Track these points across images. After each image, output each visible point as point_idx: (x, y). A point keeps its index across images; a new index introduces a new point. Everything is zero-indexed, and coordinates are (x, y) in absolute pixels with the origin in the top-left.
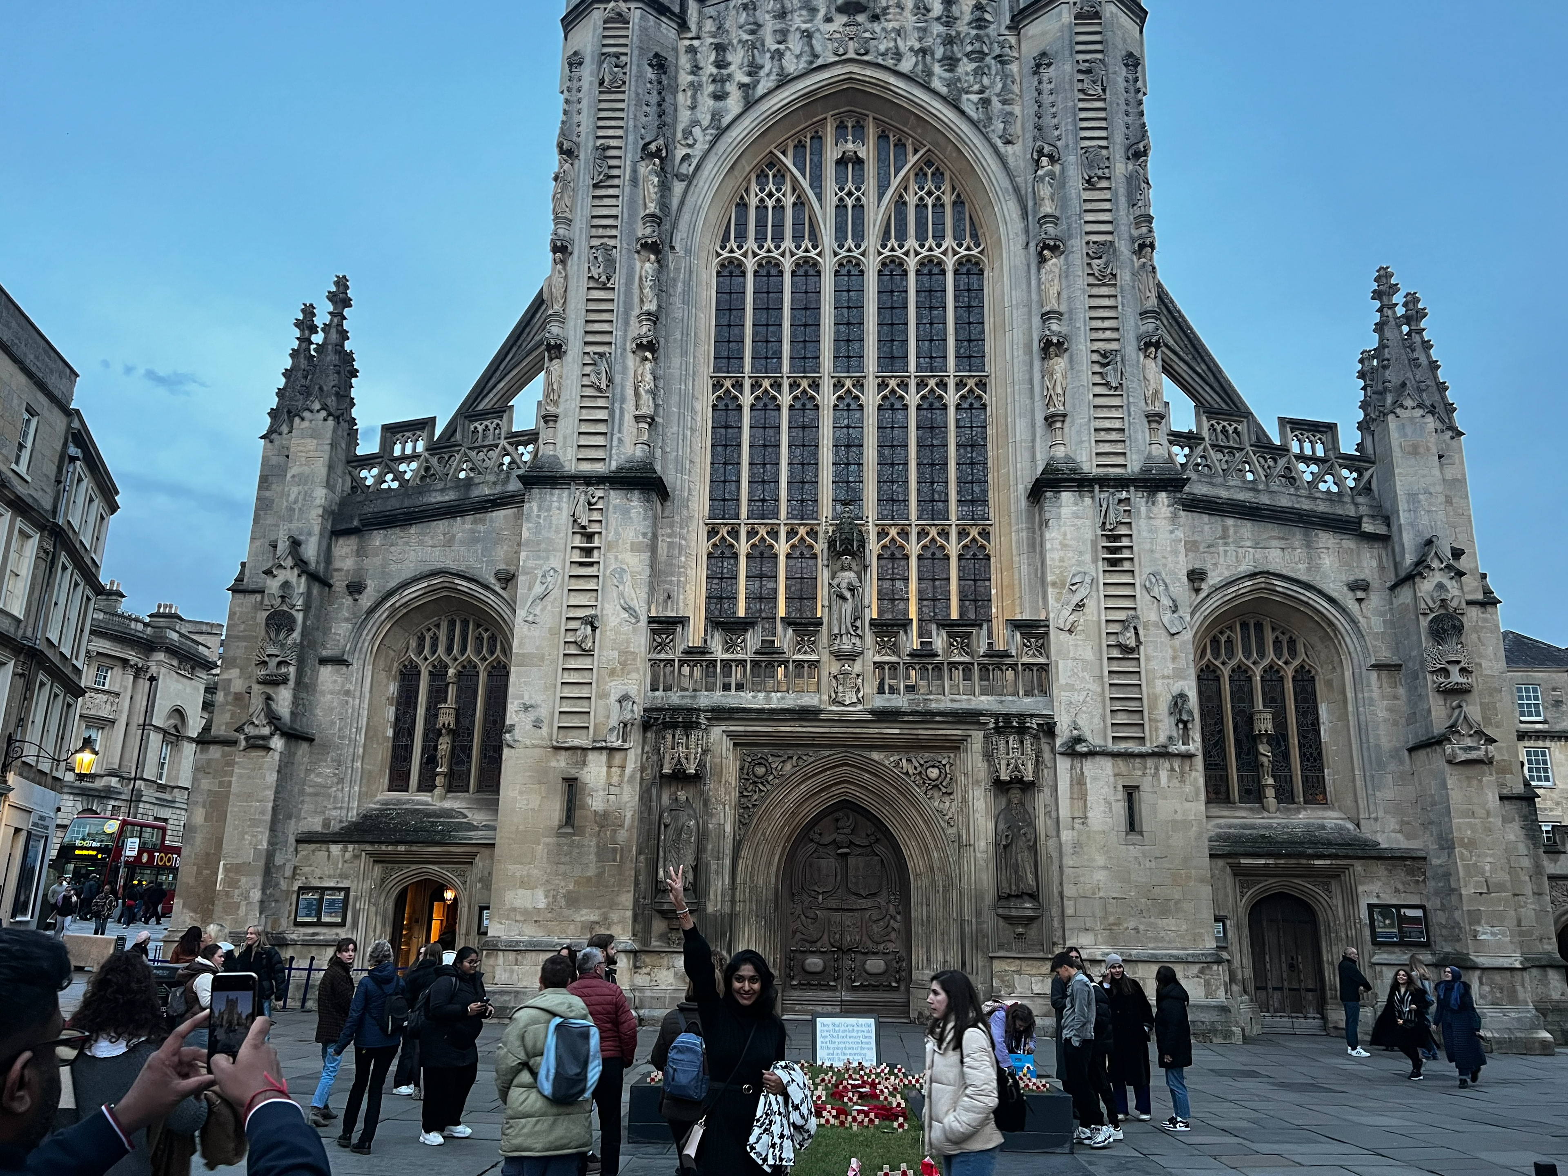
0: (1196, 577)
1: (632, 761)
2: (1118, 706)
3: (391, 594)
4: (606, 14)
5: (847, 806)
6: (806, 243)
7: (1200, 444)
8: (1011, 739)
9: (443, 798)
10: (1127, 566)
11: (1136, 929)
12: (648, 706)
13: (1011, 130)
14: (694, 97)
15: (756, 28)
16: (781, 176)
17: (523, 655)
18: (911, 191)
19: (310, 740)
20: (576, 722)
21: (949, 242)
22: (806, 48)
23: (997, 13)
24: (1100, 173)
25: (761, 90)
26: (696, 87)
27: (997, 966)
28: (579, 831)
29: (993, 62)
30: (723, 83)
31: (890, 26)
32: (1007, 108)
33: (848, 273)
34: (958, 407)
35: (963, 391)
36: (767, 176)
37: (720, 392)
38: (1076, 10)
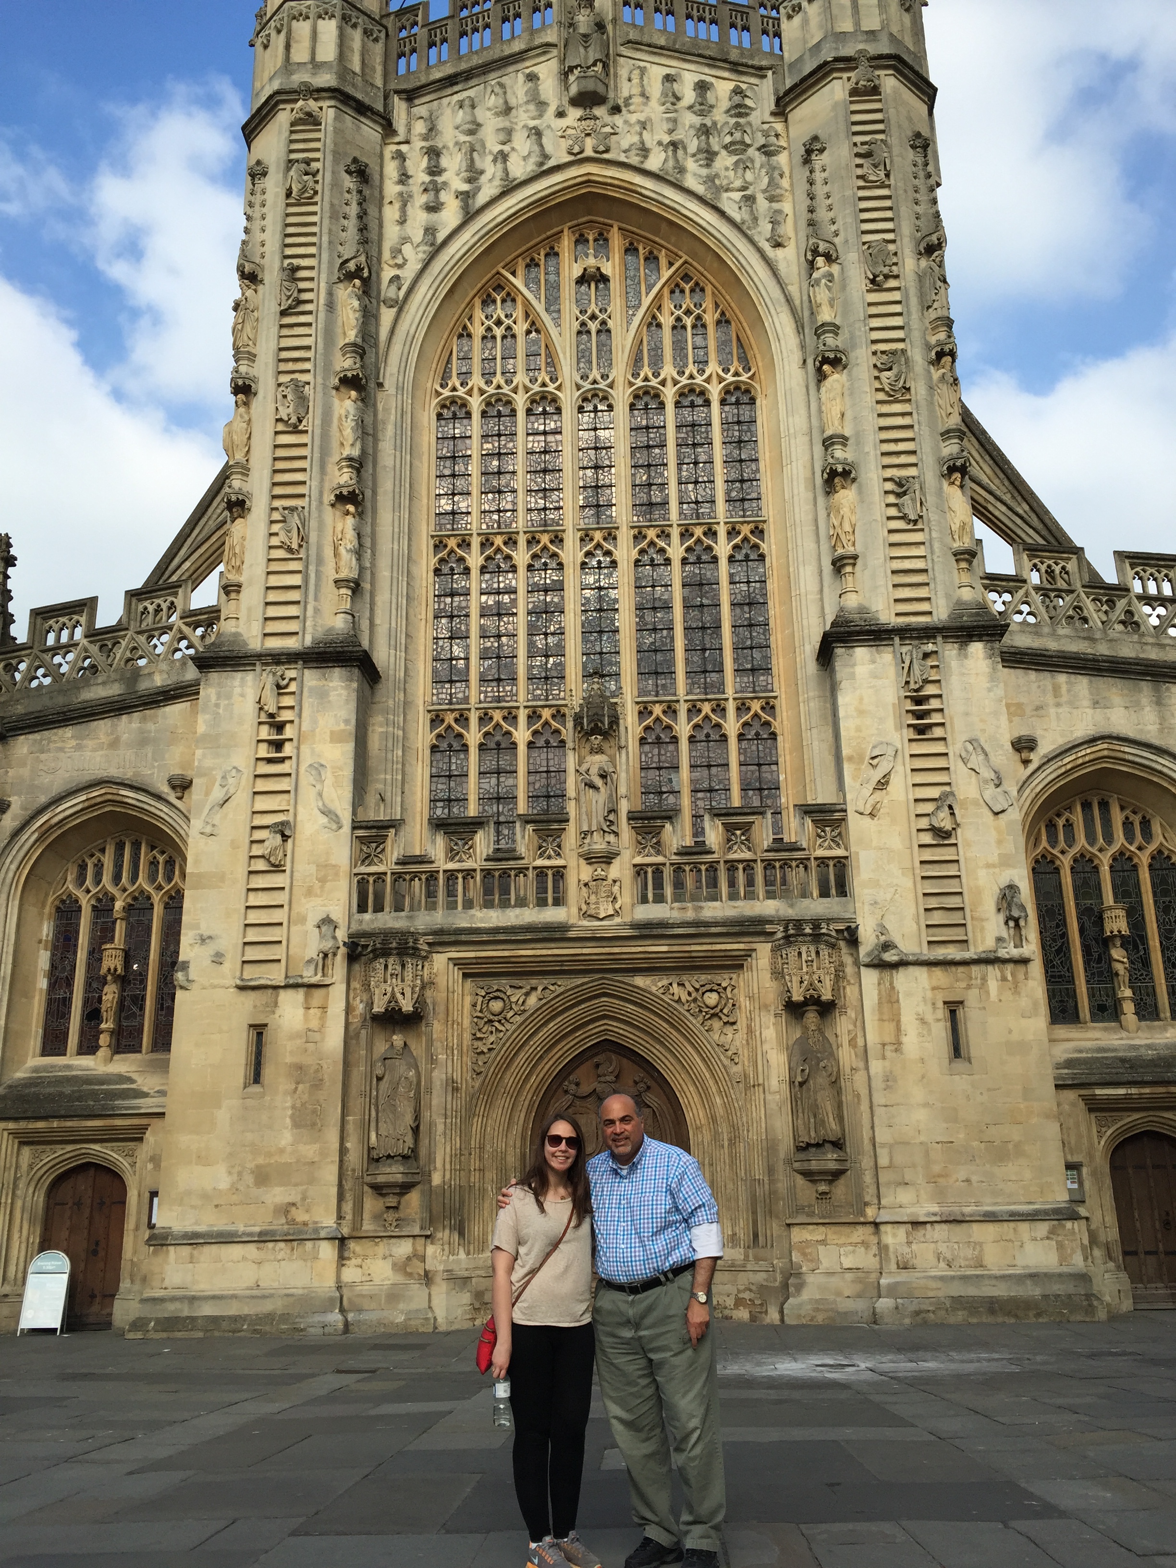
0: (1024, 746)
1: (336, 999)
2: (933, 903)
3: (41, 810)
4: (294, 115)
5: (608, 1047)
6: (543, 376)
8: (804, 949)
9: (108, 1061)
10: (938, 732)
11: (968, 1181)
12: (354, 931)
13: (780, 231)
14: (403, 210)
15: (474, 128)
16: (510, 298)
17: (200, 876)
18: (666, 311)
20: (264, 954)
21: (713, 367)
22: (536, 148)
23: (759, 98)
24: (886, 270)
25: (482, 198)
26: (405, 200)
27: (798, 1235)
28: (270, 1089)
29: (757, 153)
30: (437, 191)
31: (633, 118)
32: (775, 206)
33: (594, 408)
34: (731, 559)
35: (736, 540)
36: (495, 301)
37: (443, 554)
38: (850, 86)
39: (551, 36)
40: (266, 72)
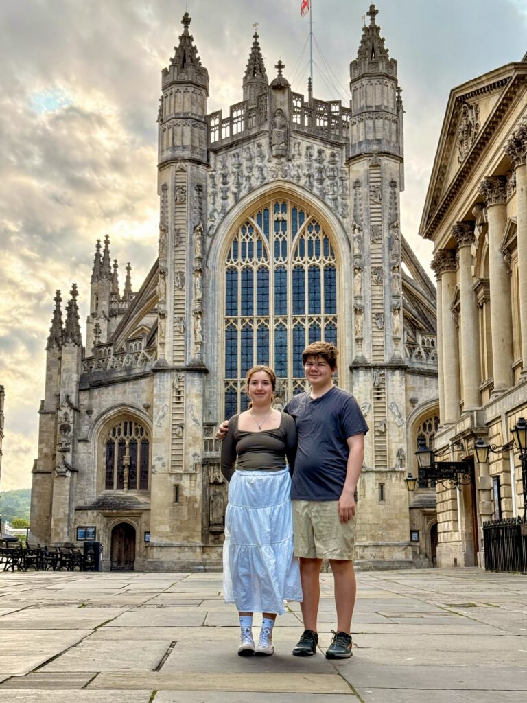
0: (413, 401)
1: (199, 478)
2: (378, 454)
3: (103, 414)
4: (177, 168)
6: (263, 259)
7: (417, 347)
9: (127, 492)
10: (383, 400)
12: (204, 457)
13: (345, 213)
14: (214, 199)
15: (239, 166)
16: (252, 228)
17: (157, 439)
18: (306, 234)
19: (78, 472)
20: (177, 464)
21: (322, 257)
22: (260, 176)
23: (341, 157)
24: (377, 238)
26: (215, 194)
28: (181, 504)
29: (338, 180)
30: (226, 192)
31: (295, 164)
32: (344, 202)
33: (281, 271)
34: (325, 329)
35: (328, 322)
36: (246, 228)
37: (229, 324)
38: (370, 164)
39: (265, 128)
40: (165, 143)
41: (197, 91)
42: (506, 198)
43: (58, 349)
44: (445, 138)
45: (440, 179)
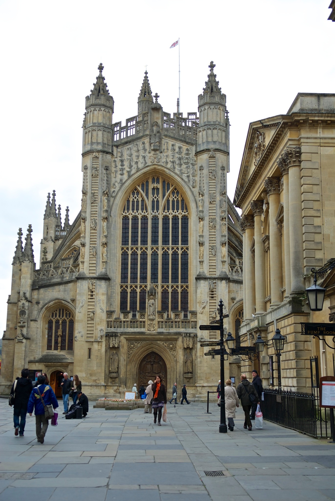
0: (233, 299)
1: (104, 344)
3: (46, 304)
4: (93, 156)
5: (153, 353)
6: (145, 211)
7: (236, 266)
8: (187, 338)
9: (60, 352)
10: (215, 298)
12: (107, 332)
13: (194, 185)
14: (116, 175)
15: (131, 155)
16: (138, 193)
17: (78, 320)
18: (171, 197)
19: (30, 339)
20: (90, 336)
21: (180, 211)
22: (144, 162)
23: (192, 151)
24: (213, 200)
25: (133, 172)
26: (116, 172)
28: (92, 360)
29: (191, 165)
30: (123, 170)
31: (165, 154)
32: (194, 178)
33: (155, 219)
34: (181, 254)
35: (183, 250)
36: (135, 192)
37: (123, 251)
38: (209, 156)
39: (147, 132)
40: (87, 140)
41: (107, 110)
42: (279, 190)
43: (20, 264)
44: (247, 150)
45: (245, 174)
